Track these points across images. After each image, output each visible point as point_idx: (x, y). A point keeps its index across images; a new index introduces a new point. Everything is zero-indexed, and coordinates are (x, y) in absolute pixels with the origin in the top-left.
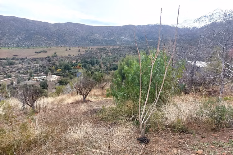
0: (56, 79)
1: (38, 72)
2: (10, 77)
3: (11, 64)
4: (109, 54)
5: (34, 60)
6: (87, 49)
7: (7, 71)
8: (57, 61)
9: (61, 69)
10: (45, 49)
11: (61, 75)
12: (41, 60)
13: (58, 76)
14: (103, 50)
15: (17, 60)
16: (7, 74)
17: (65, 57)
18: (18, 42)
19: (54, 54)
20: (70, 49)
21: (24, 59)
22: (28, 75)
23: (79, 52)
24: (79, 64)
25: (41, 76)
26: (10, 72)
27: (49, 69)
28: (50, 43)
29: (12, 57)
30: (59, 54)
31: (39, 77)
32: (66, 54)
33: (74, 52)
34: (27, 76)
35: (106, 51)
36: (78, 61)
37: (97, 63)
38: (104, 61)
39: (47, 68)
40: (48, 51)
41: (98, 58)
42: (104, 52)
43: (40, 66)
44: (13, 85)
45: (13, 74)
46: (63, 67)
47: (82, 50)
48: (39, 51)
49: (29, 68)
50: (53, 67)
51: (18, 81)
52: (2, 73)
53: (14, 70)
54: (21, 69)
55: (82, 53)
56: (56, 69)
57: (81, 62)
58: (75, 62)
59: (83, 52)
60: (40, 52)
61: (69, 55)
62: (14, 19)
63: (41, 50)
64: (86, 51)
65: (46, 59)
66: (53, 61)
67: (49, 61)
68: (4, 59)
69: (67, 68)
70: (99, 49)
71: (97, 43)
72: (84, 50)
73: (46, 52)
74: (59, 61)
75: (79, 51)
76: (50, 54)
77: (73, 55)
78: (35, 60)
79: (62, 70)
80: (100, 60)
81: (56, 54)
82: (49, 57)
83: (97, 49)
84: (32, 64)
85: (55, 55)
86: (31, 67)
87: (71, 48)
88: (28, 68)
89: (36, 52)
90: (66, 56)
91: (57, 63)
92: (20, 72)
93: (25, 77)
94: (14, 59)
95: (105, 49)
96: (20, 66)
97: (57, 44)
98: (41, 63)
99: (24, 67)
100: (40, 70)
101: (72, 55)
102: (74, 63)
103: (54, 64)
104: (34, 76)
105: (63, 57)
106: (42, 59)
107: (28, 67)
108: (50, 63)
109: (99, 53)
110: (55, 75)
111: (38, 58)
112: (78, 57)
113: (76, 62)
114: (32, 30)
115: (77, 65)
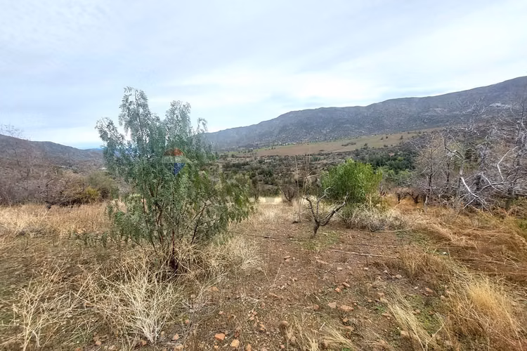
3: (316, 160)
5: (339, 154)
6: (414, 135)
8: (367, 155)
10: (353, 141)
15: (323, 155)
17: (379, 149)
18: (325, 135)
19: (365, 146)
20: (387, 138)
21: (329, 154)
23: (401, 141)
24: (399, 158)
26: (316, 169)
28: (362, 132)
30: (370, 146)
32: (381, 144)
33: (393, 140)
36: (399, 154)
40: (357, 143)
46: (374, 162)
47: (406, 136)
48: (346, 144)
53: (319, 166)
54: (326, 165)
55: (407, 141)
57: (402, 155)
58: (393, 154)
59: (408, 139)
60: (348, 145)
61: (385, 146)
62: (323, 110)
63: (349, 141)
65: (353, 152)
66: (362, 155)
67: (357, 155)
68: (311, 155)
71: (438, 122)
72: (410, 136)
73: (355, 144)
74: (370, 155)
75: (402, 138)
76: (359, 146)
77: (392, 146)
81: (368, 145)
82: (357, 150)
85: (365, 148)
87: (389, 136)
89: (343, 145)
90: (380, 147)
91: (367, 157)
94: (319, 154)
96: (325, 162)
97: (370, 131)
99: (329, 162)
101: (389, 146)
105: (375, 149)
106: (349, 153)
111: (344, 152)
112: (399, 148)
114: (340, 119)
115: (395, 159)
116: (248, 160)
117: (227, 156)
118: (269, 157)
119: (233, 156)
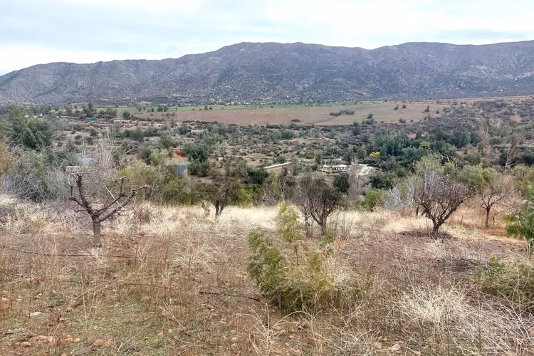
0: (367, 173)
1: (332, 156)
2: (282, 161)
3: (287, 136)
4: (512, 118)
5: (326, 129)
6: (449, 106)
7: (280, 149)
8: (372, 134)
9: (379, 151)
10: (350, 107)
11: (378, 166)
12: (342, 131)
13: (371, 168)
14: (498, 107)
15: (297, 129)
16: (278, 155)
17: (392, 125)
18: (302, 93)
19: (368, 118)
20: (404, 107)
21: (309, 128)
22: (314, 160)
23: (427, 114)
24: (424, 143)
25: (337, 163)
26: (285, 152)
27: (355, 151)
28: (362, 95)
29: (290, 124)
30: (377, 119)
31: (333, 167)
32: (393, 118)
33: (414, 113)
34: (311, 163)
35: (504, 110)
36: (423, 135)
37: (472, 142)
38: (496, 137)
39: (351, 147)
40: (356, 112)
41: (478, 129)
42: (497, 113)
43: (337, 143)
44: (287, 178)
45: (287, 157)
46: (384, 148)
47: (434, 107)
48: (338, 112)
49: (317, 145)
50: (363, 146)
51: (295, 170)
52: (272, 153)
53: (290, 148)
54: (302, 147)
55: (435, 116)
56: (370, 151)
57: (428, 138)
58: (414, 136)
59: (438, 113)
60: (340, 114)
61: (401, 121)
63: (343, 108)
64: (445, 110)
65: (349, 128)
66: (365, 134)
67: (356, 133)
68: (277, 127)
69: (392, 150)
70: (482, 105)
71: (480, 89)
72: (441, 107)
73: (352, 113)
74: (378, 134)
75: (427, 111)
76: (360, 117)
77: (412, 121)
78: (329, 131)
79: (382, 155)
80: (482, 132)
81: (373, 117)
82: (355, 124)
83: (477, 106)
84: (323, 138)
85: (370, 121)
86: (319, 144)
87: (407, 104)
88: (314, 146)
89: (332, 114)
90: (394, 123)
91: (372, 138)
92: (301, 153)
93: (308, 163)
94: (291, 127)
95: (503, 105)
96: (301, 141)
97: (376, 94)
98: (340, 136)
99: (308, 143)
100: (335, 153)
101: (408, 121)
102: (412, 140)
103: (365, 140)
104: (323, 163)
105: (386, 125)
106: (342, 129)
107: (315, 143)
108: (358, 138)
109: (483, 115)
110: (365, 163)
111: (334, 127)
112: (424, 125)
113: (417, 138)
115: (417, 145)
116: (157, 125)
117: (114, 115)
118: (200, 124)
119: (126, 116)
